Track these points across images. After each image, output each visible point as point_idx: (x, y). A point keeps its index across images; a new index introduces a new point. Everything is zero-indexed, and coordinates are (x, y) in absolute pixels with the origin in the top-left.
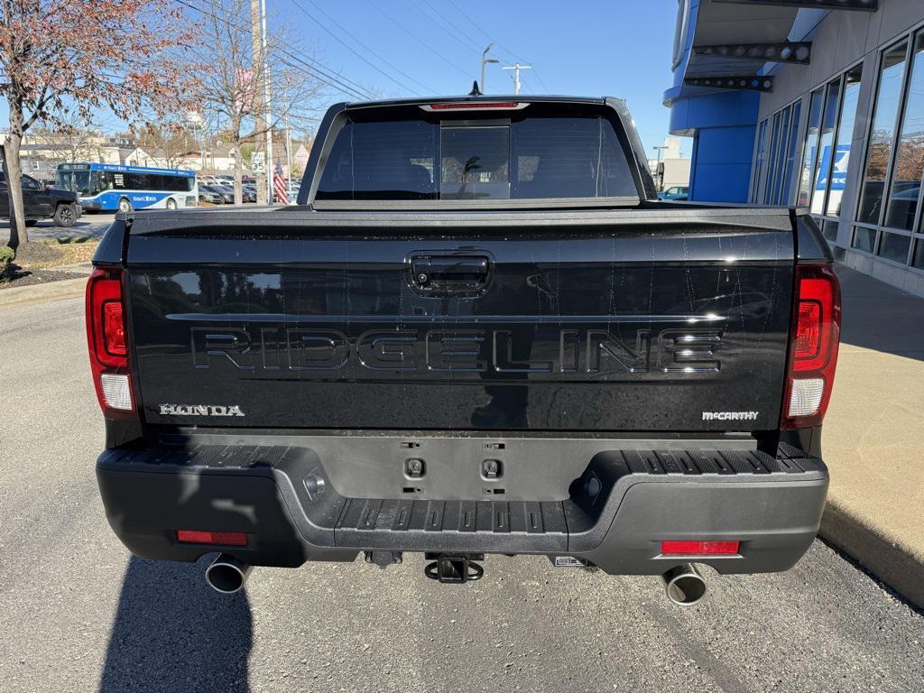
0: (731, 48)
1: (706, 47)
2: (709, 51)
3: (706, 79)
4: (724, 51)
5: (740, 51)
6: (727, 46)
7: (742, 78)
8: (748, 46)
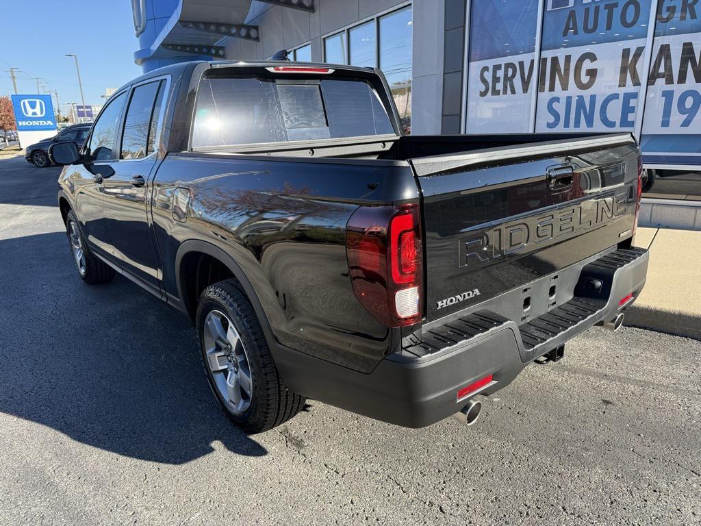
0: (207, 24)
1: (188, 22)
2: (191, 25)
3: (177, 45)
4: (202, 26)
5: (212, 28)
6: (204, 23)
7: (204, 47)
8: (218, 25)
